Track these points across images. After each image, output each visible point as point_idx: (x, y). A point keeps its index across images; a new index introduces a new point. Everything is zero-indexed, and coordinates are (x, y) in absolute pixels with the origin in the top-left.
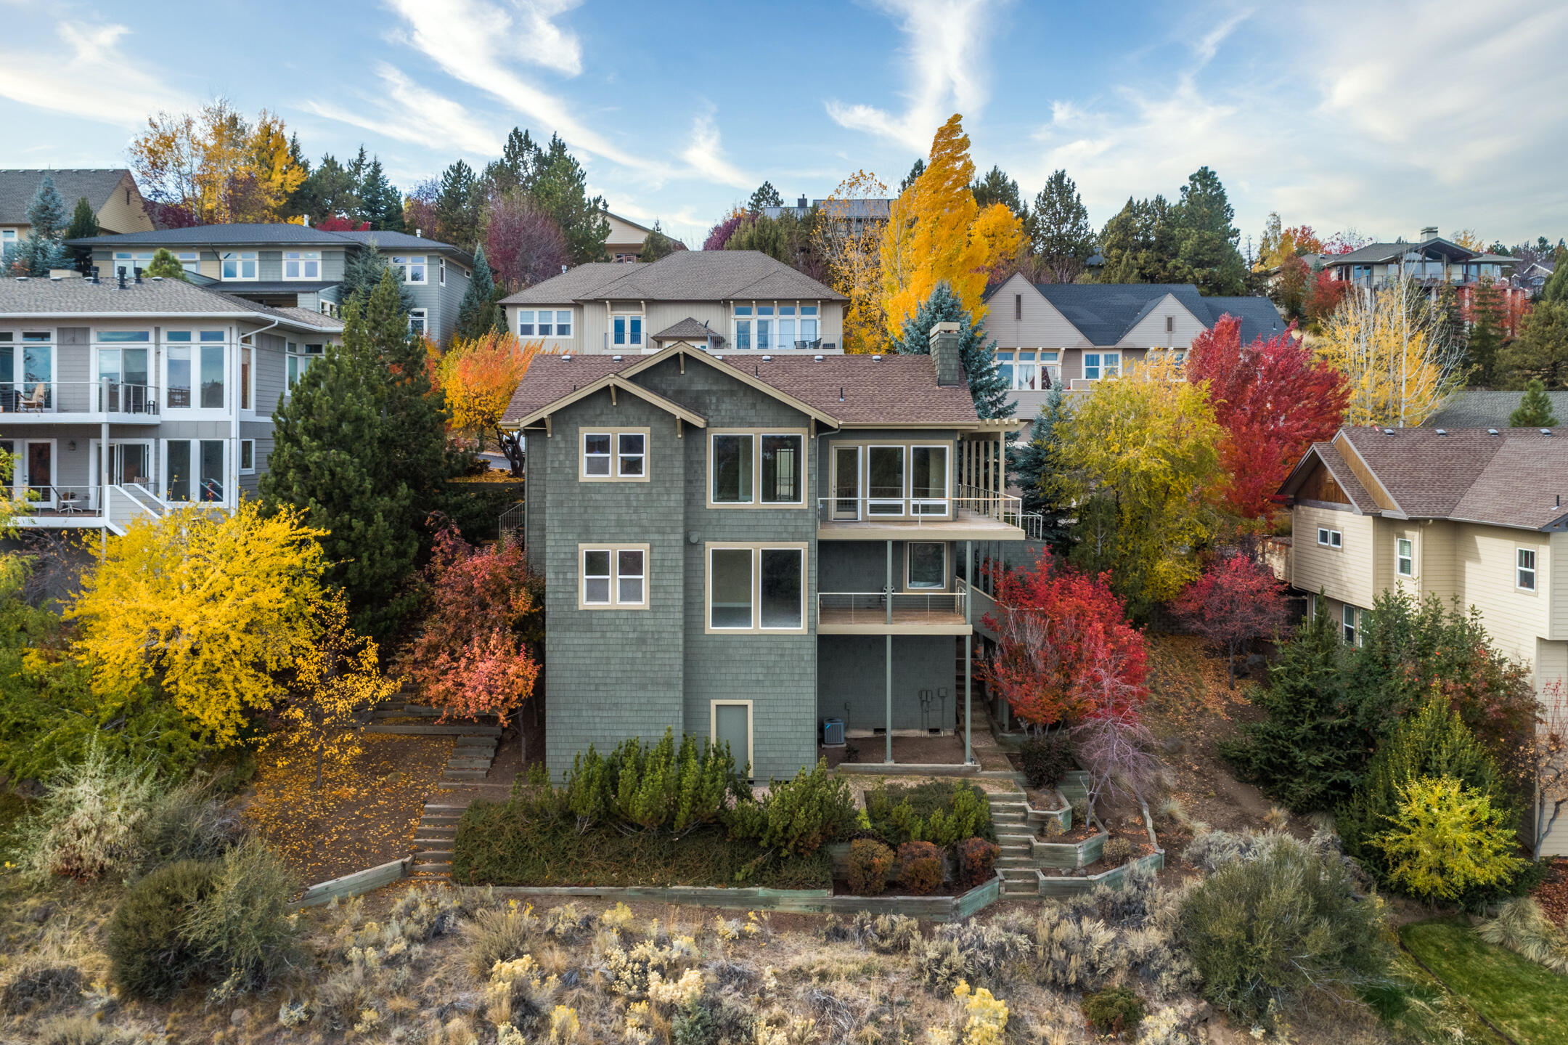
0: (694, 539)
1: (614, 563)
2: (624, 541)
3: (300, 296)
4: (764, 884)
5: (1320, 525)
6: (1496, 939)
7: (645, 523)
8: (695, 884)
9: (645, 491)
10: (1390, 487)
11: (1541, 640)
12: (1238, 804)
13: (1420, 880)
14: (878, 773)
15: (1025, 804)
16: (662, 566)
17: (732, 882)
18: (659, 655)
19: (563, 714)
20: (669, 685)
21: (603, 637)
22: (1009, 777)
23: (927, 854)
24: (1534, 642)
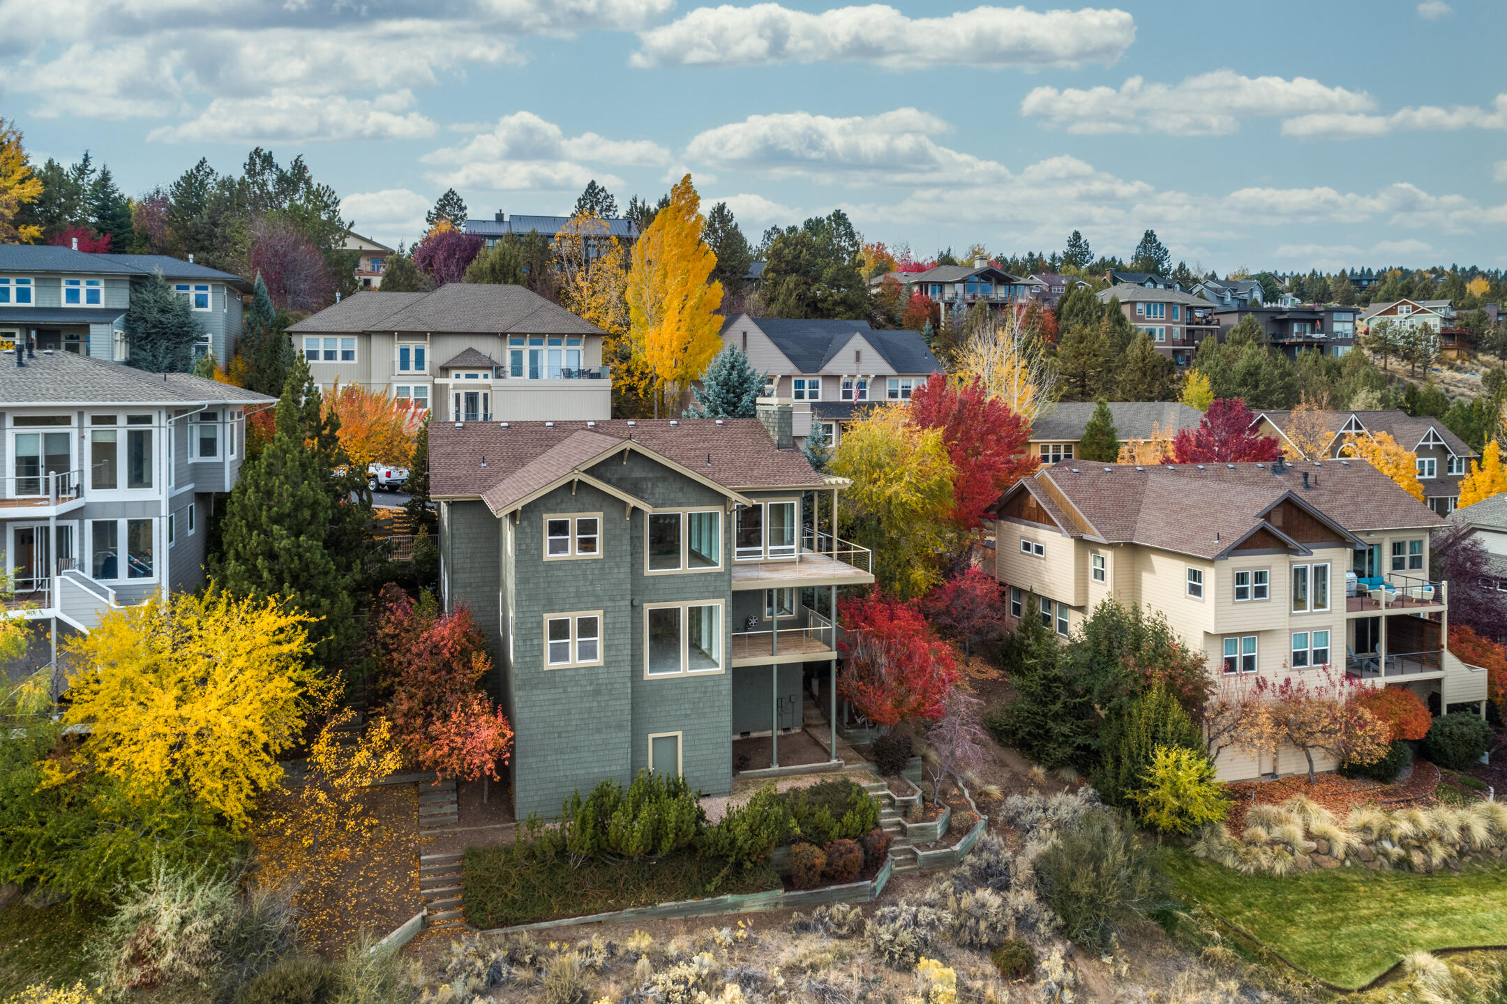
0: (635, 603)
1: (573, 628)
2: (582, 609)
3: (92, 326)
4: (731, 891)
5: (1022, 537)
6: (1204, 854)
7: (600, 593)
8: (676, 900)
9: (599, 566)
10: (1089, 517)
11: (1206, 633)
12: (1008, 766)
13: (1165, 820)
14: (770, 776)
15: (887, 792)
16: (614, 628)
17: (705, 894)
18: (611, 703)
19: (531, 760)
20: (620, 727)
21: (565, 692)
22: (864, 768)
23: (851, 851)
24: (1202, 635)
